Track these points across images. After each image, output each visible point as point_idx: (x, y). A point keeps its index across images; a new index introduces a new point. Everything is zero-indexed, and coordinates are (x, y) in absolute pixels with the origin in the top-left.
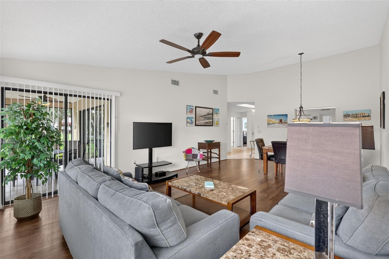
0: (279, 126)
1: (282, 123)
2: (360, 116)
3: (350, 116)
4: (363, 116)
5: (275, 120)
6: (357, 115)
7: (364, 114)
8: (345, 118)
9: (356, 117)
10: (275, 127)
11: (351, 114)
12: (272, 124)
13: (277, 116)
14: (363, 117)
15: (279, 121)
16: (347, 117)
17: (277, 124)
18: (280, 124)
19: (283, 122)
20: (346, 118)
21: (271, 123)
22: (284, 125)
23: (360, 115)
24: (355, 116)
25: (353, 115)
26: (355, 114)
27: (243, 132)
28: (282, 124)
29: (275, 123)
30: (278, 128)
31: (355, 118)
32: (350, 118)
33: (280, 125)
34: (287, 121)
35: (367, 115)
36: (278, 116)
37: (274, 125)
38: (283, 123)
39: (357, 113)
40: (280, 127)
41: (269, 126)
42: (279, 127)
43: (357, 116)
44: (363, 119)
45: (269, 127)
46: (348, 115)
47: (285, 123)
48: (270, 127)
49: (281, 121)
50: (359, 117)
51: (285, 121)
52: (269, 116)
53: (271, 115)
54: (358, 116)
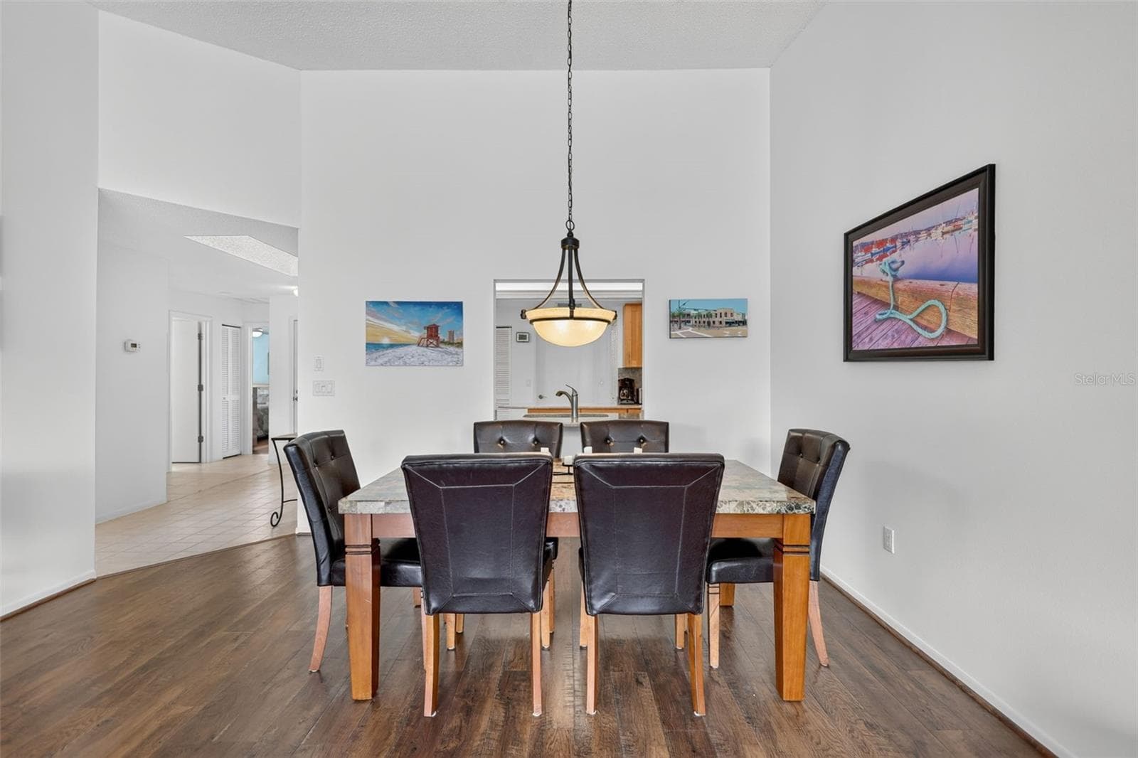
0: (423, 359)
1: (439, 343)
2: (721, 322)
3: (689, 322)
4: (727, 323)
5: (404, 328)
6: (711, 316)
7: (732, 315)
8: (676, 326)
9: (709, 323)
10: (405, 364)
11: (693, 312)
12: (392, 346)
13: (413, 310)
14: (729, 324)
15: (426, 331)
16: (682, 325)
17: (415, 347)
18: (427, 346)
19: (441, 337)
20: (680, 328)
21: (386, 341)
22: (447, 353)
23: (720, 320)
24: (704, 322)
25: (700, 316)
26: (705, 313)
27: (255, 390)
28: (437, 346)
29: (403, 341)
30: (421, 368)
31: (704, 327)
32: (690, 329)
33: (430, 353)
34: (462, 334)
35: (739, 318)
36: (417, 308)
37: (400, 351)
38: (443, 342)
39: (711, 308)
40: (426, 363)
41: (375, 355)
42: (422, 363)
43: (711, 320)
44: (728, 331)
45: (373, 363)
46: (684, 316)
47: (451, 344)
48: (380, 361)
49: (433, 332)
50: (717, 323)
51: (451, 334)
52: (377, 307)
53: (386, 303)
54: (714, 322)
